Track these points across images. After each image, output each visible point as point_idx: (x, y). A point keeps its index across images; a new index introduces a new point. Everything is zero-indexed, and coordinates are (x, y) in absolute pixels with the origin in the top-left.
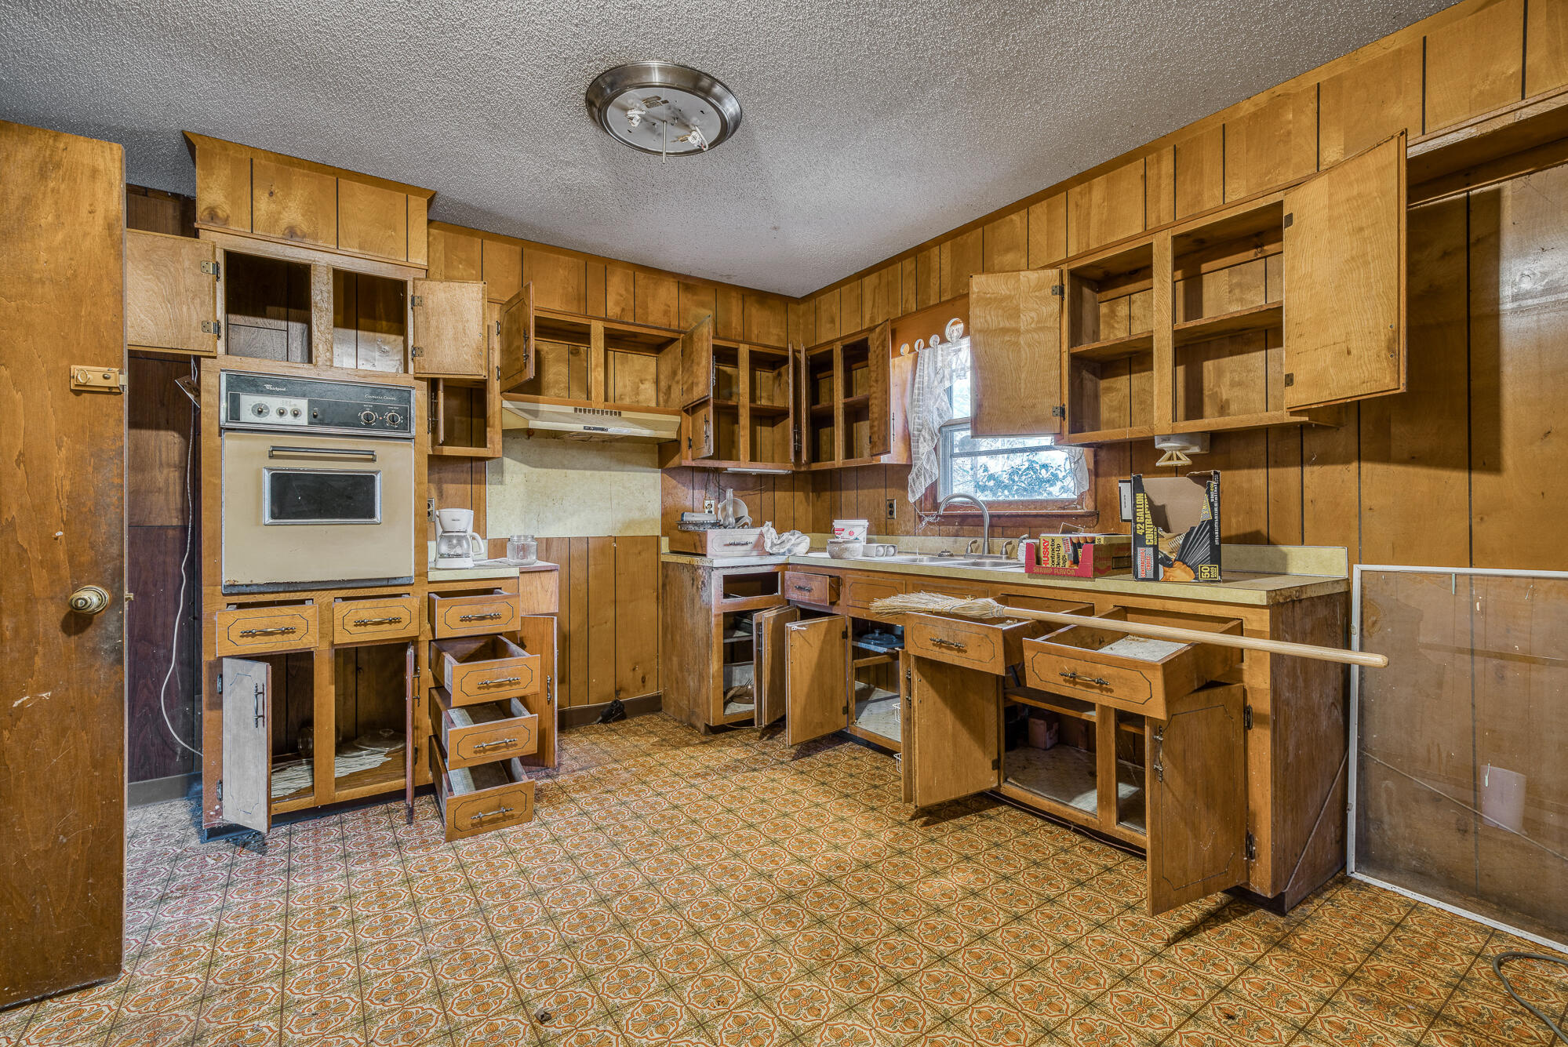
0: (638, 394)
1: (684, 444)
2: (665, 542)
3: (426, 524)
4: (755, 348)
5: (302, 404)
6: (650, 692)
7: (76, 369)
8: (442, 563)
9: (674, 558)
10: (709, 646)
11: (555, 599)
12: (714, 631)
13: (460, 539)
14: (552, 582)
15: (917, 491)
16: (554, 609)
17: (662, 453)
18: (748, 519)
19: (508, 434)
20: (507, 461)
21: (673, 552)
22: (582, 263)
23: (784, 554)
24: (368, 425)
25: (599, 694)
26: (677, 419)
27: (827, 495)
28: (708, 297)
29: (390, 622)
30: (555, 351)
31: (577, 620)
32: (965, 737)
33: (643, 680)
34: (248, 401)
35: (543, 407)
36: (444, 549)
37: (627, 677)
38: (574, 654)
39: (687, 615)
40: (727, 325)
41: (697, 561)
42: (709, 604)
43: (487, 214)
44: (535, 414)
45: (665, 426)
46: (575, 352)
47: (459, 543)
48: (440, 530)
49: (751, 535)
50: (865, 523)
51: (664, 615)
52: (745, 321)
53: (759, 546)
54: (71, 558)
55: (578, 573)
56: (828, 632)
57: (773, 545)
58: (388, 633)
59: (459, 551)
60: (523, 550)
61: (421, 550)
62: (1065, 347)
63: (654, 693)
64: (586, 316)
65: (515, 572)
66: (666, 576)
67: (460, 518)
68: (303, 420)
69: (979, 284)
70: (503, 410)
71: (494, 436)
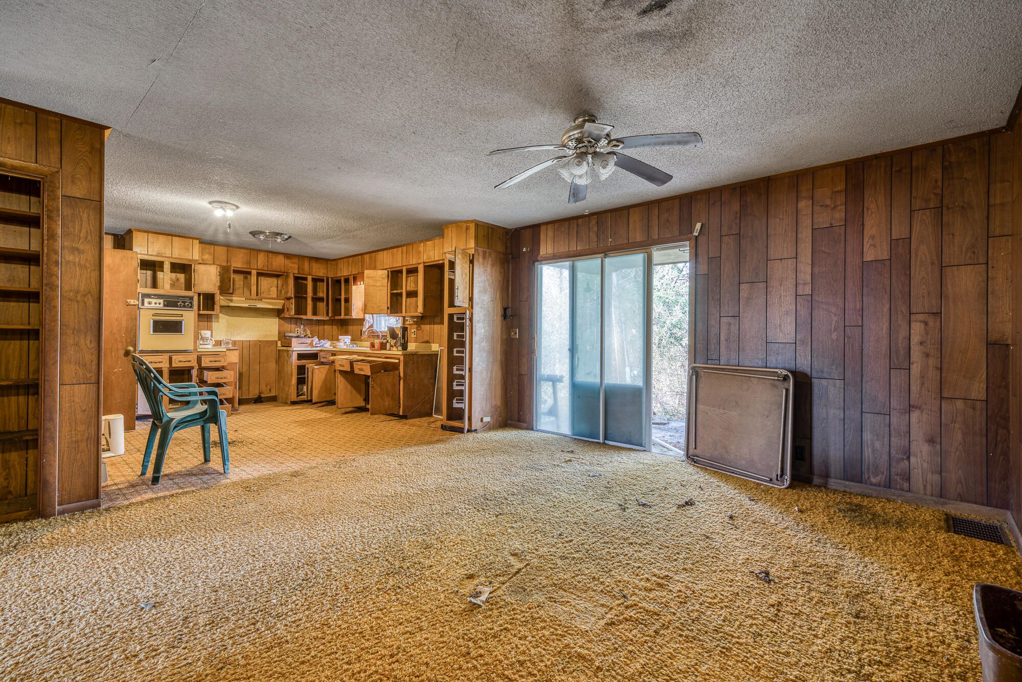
0: (269, 291)
1: (286, 310)
2: (279, 343)
3: (197, 337)
4: (314, 277)
5: (161, 301)
6: (273, 394)
7: (129, 300)
8: (201, 346)
9: (282, 348)
10: (292, 375)
11: (238, 358)
12: (294, 371)
13: (207, 340)
14: (236, 353)
15: (365, 328)
16: (237, 361)
17: (279, 313)
18: (310, 335)
19: (222, 307)
20: (221, 315)
21: (282, 346)
22: (249, 251)
23: (320, 347)
24: (180, 307)
25: (253, 394)
26: (283, 301)
27: (344, 327)
28: (296, 260)
29: (188, 361)
30: (238, 278)
31: (245, 368)
32: (354, 392)
33: (270, 390)
34: (146, 300)
35: (234, 298)
36: (201, 342)
37: (263, 388)
38: (244, 380)
39: (285, 367)
40: (303, 269)
41: (289, 348)
42: (292, 362)
43: (216, 242)
44: (231, 301)
45: (278, 304)
46: (246, 278)
47: (207, 341)
48: (200, 337)
49: (309, 341)
50: (350, 337)
51: (279, 368)
52: (310, 267)
53: (311, 344)
54: (126, 340)
55: (246, 352)
56: (329, 370)
57: (316, 344)
58: (187, 364)
59: (206, 343)
60: (228, 343)
61: (195, 342)
62: (389, 291)
63: (274, 394)
64: (250, 269)
65: (225, 350)
66: (279, 354)
67: (206, 333)
68: (162, 305)
69: (367, 272)
70: (220, 300)
71: (217, 307)
